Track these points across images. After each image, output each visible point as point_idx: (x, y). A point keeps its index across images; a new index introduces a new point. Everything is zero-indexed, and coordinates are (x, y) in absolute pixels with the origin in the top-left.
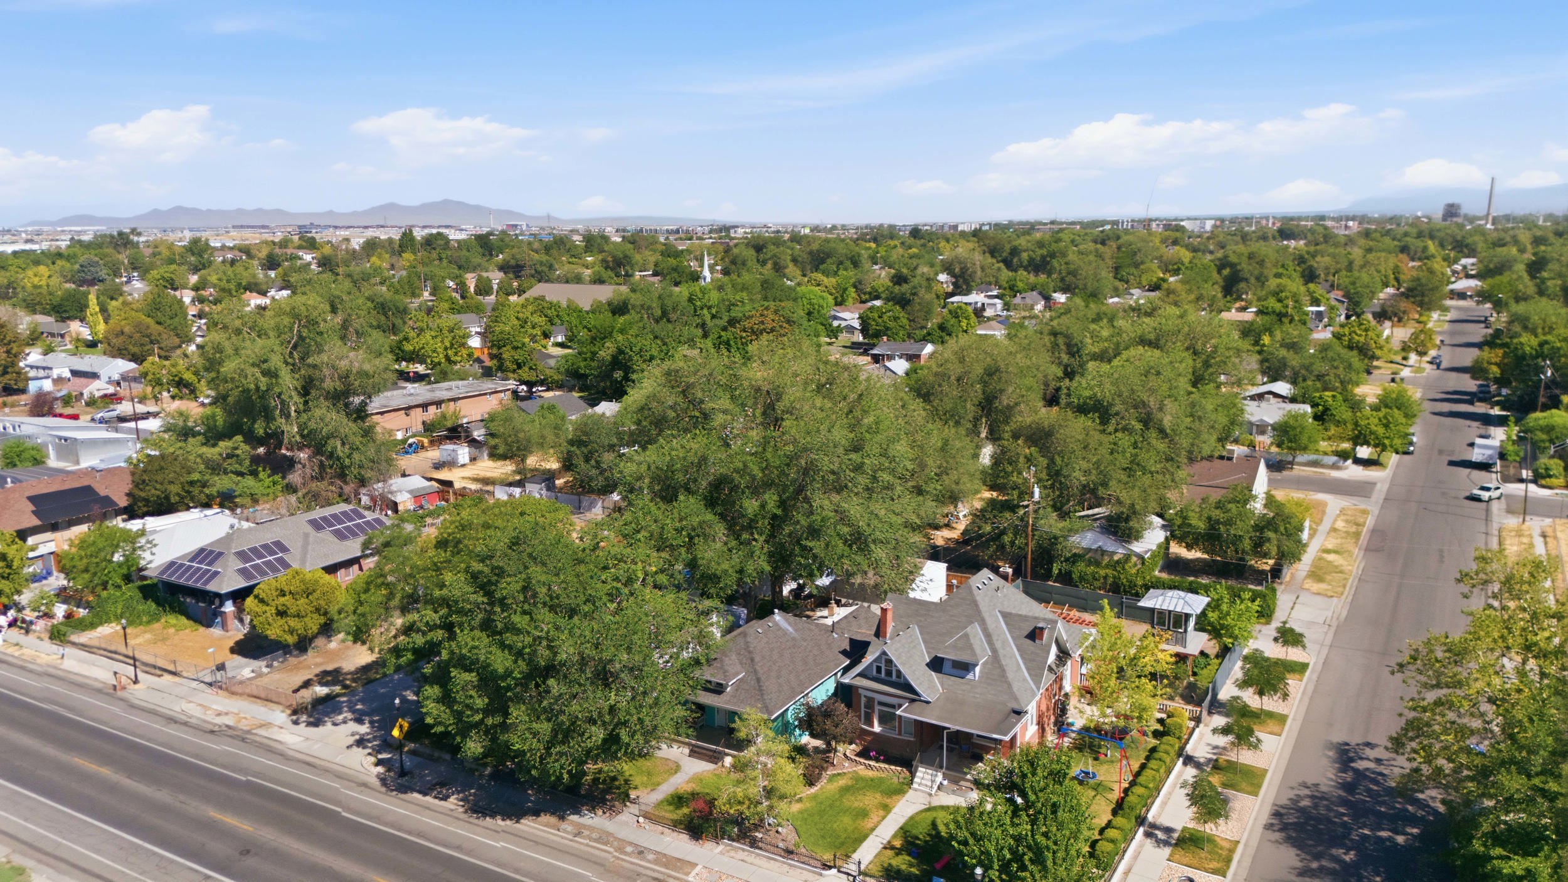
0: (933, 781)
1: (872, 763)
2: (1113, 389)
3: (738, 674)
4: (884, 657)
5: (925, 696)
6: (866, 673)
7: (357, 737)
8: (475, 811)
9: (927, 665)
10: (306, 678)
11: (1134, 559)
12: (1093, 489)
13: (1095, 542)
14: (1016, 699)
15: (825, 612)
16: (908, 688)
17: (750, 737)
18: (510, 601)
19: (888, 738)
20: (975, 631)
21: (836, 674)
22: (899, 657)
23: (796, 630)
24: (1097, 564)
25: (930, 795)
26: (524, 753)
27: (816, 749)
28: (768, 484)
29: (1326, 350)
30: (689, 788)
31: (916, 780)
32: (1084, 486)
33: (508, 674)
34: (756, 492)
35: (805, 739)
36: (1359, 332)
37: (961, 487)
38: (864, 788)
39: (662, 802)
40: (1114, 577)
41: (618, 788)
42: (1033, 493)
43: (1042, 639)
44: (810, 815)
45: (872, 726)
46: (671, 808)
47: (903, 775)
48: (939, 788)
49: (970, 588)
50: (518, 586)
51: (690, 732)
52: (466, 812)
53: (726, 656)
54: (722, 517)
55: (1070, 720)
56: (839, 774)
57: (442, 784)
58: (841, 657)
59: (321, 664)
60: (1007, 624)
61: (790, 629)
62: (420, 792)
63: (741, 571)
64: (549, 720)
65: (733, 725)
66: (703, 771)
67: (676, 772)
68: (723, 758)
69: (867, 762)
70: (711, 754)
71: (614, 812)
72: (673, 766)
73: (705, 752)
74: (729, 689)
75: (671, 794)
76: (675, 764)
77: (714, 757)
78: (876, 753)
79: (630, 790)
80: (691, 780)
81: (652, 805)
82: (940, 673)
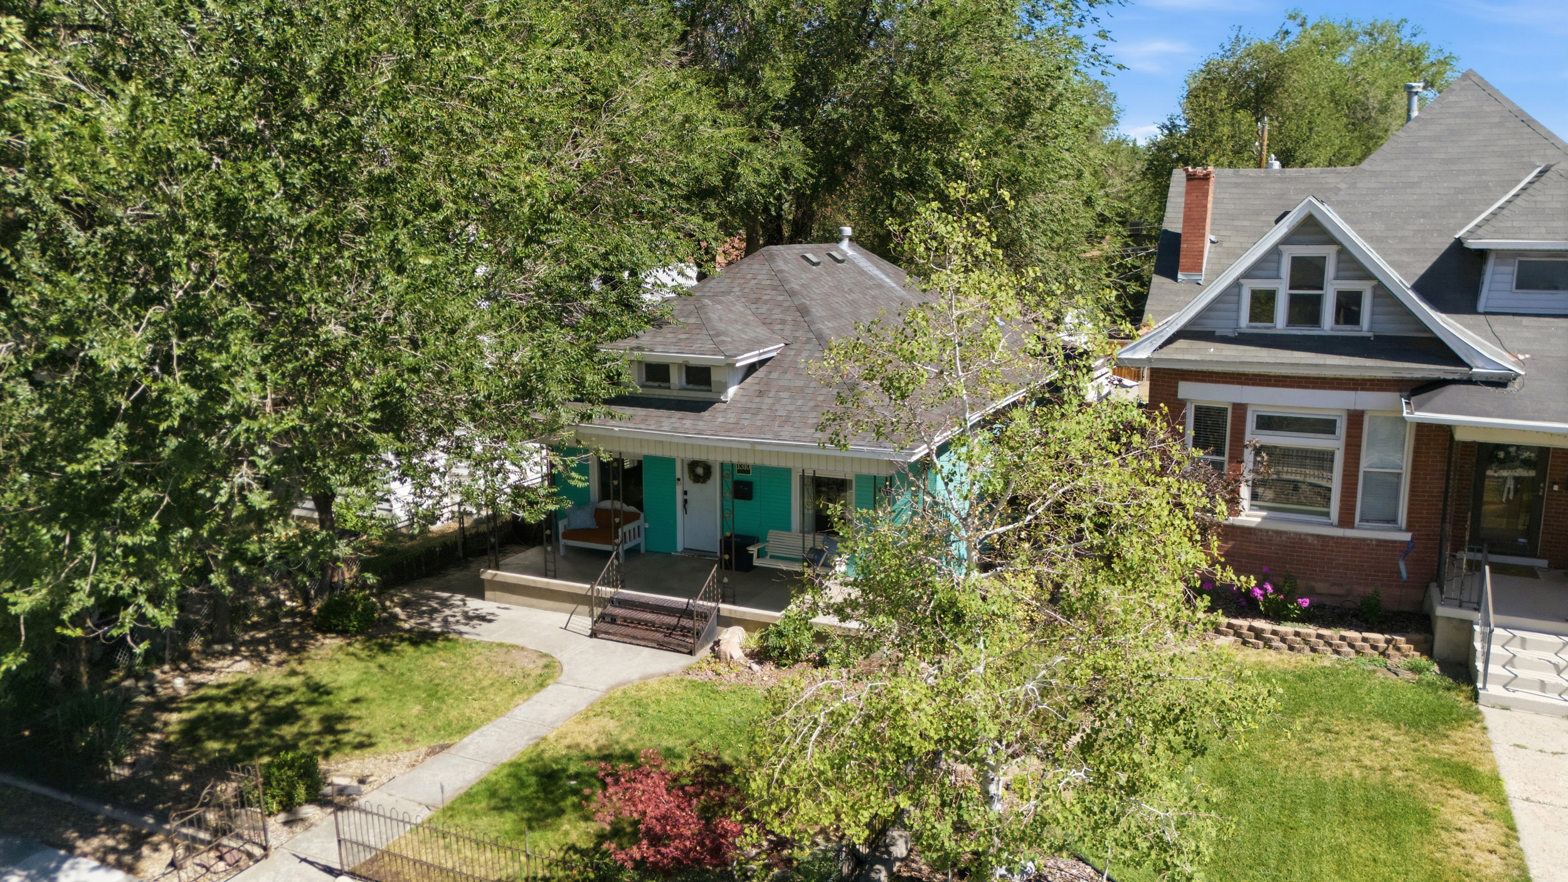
1: (1264, 625)
6: (1209, 325)
19: (1297, 542)
23: (903, 287)
30: (590, 737)
39: (469, 797)
46: (508, 821)
47: (1397, 660)
61: (889, 281)
66: (645, 678)
67: (542, 685)
68: (712, 633)
69: (1242, 623)
70: (672, 620)
71: (221, 858)
72: (535, 668)
73: (649, 616)
74: (732, 391)
75: (512, 765)
76: (544, 661)
77: (686, 631)
78: (1277, 590)
79: (336, 756)
80: (602, 707)
81: (426, 814)
82: (1472, 310)
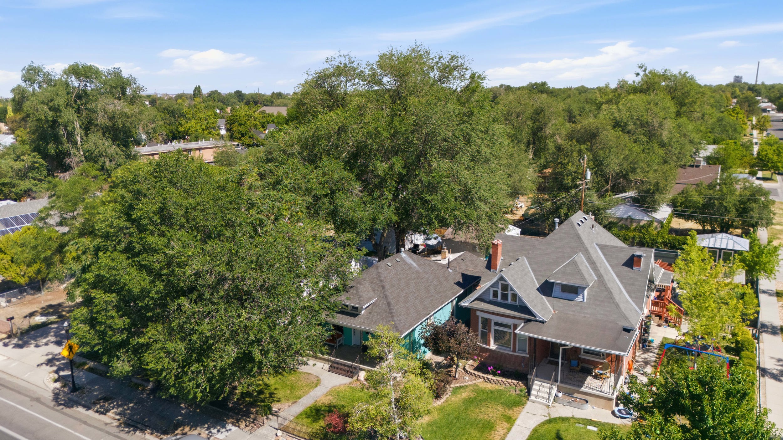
0: (549, 394)
1: (490, 377)
2: (628, 114)
3: (371, 299)
4: (501, 282)
5: (540, 316)
6: (483, 297)
7: (50, 357)
8: (128, 425)
9: (538, 289)
10: (33, 310)
11: (655, 224)
12: (625, 175)
13: (626, 212)
14: (626, 318)
15: (439, 257)
16: (525, 309)
17: (383, 355)
18: (144, 222)
19: (503, 355)
20: (581, 258)
21: (452, 301)
22: (515, 282)
23: (419, 265)
24: (627, 228)
25: (548, 406)
26: (159, 373)
27: (439, 365)
28: (395, 151)
29: (721, 120)
30: (326, 401)
31: (533, 392)
32: (617, 174)
33: (144, 293)
34: (386, 158)
35: (429, 355)
36: (733, 114)
37: (522, 184)
38: (485, 400)
39: (301, 414)
40: (640, 238)
41: (263, 401)
42: (586, 174)
43: (639, 266)
44: (440, 428)
45: (489, 344)
46: (309, 420)
47: (519, 388)
48: (554, 400)
49: (572, 224)
50: (155, 209)
51: (324, 349)
52: (119, 426)
53: (361, 284)
54: (359, 177)
55: (650, 338)
56: (461, 387)
57: (106, 399)
58: (457, 287)
59: (50, 300)
60: (605, 255)
61: (414, 264)
62: (84, 406)
63: (374, 220)
64: (183, 339)
65: (366, 343)
66: (340, 385)
67: (316, 386)
68: (357, 373)
69: (485, 376)
70: (348, 369)
71: (255, 425)
72: (315, 380)
73: (342, 367)
74: (363, 312)
75: (310, 407)
76: (317, 379)
77: (351, 372)
78: (494, 368)
79: (273, 403)
80: (329, 393)
81: (292, 418)
82: (551, 296)
